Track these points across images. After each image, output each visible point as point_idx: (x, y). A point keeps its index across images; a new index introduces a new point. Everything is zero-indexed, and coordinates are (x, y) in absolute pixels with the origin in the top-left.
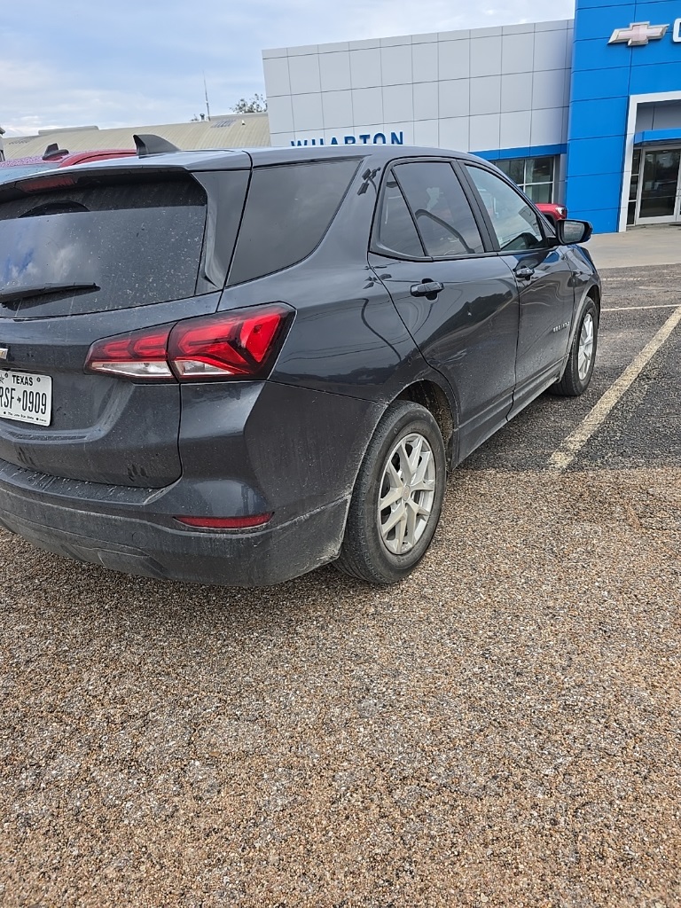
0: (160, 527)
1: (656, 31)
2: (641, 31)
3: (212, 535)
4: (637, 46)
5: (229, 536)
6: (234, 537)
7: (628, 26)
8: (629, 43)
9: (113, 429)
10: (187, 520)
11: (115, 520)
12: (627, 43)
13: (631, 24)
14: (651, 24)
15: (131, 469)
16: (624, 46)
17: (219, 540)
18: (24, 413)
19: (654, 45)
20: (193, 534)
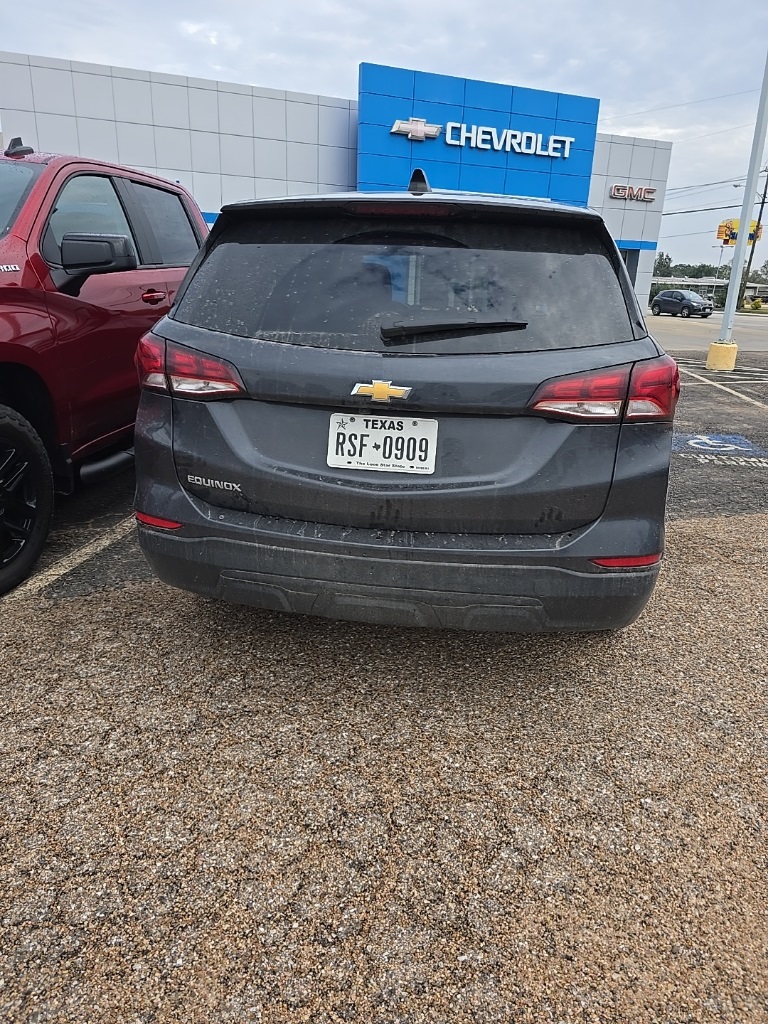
0: (569, 572)
1: (433, 130)
2: (419, 128)
3: (623, 575)
4: (416, 141)
5: (639, 574)
6: (643, 574)
7: (408, 120)
8: (410, 136)
9: (539, 472)
10: (601, 562)
11: (516, 570)
12: (407, 135)
13: (411, 119)
14: (427, 123)
15: (546, 513)
16: (404, 138)
17: (628, 579)
18: (386, 461)
19: (429, 142)
20: (604, 576)
